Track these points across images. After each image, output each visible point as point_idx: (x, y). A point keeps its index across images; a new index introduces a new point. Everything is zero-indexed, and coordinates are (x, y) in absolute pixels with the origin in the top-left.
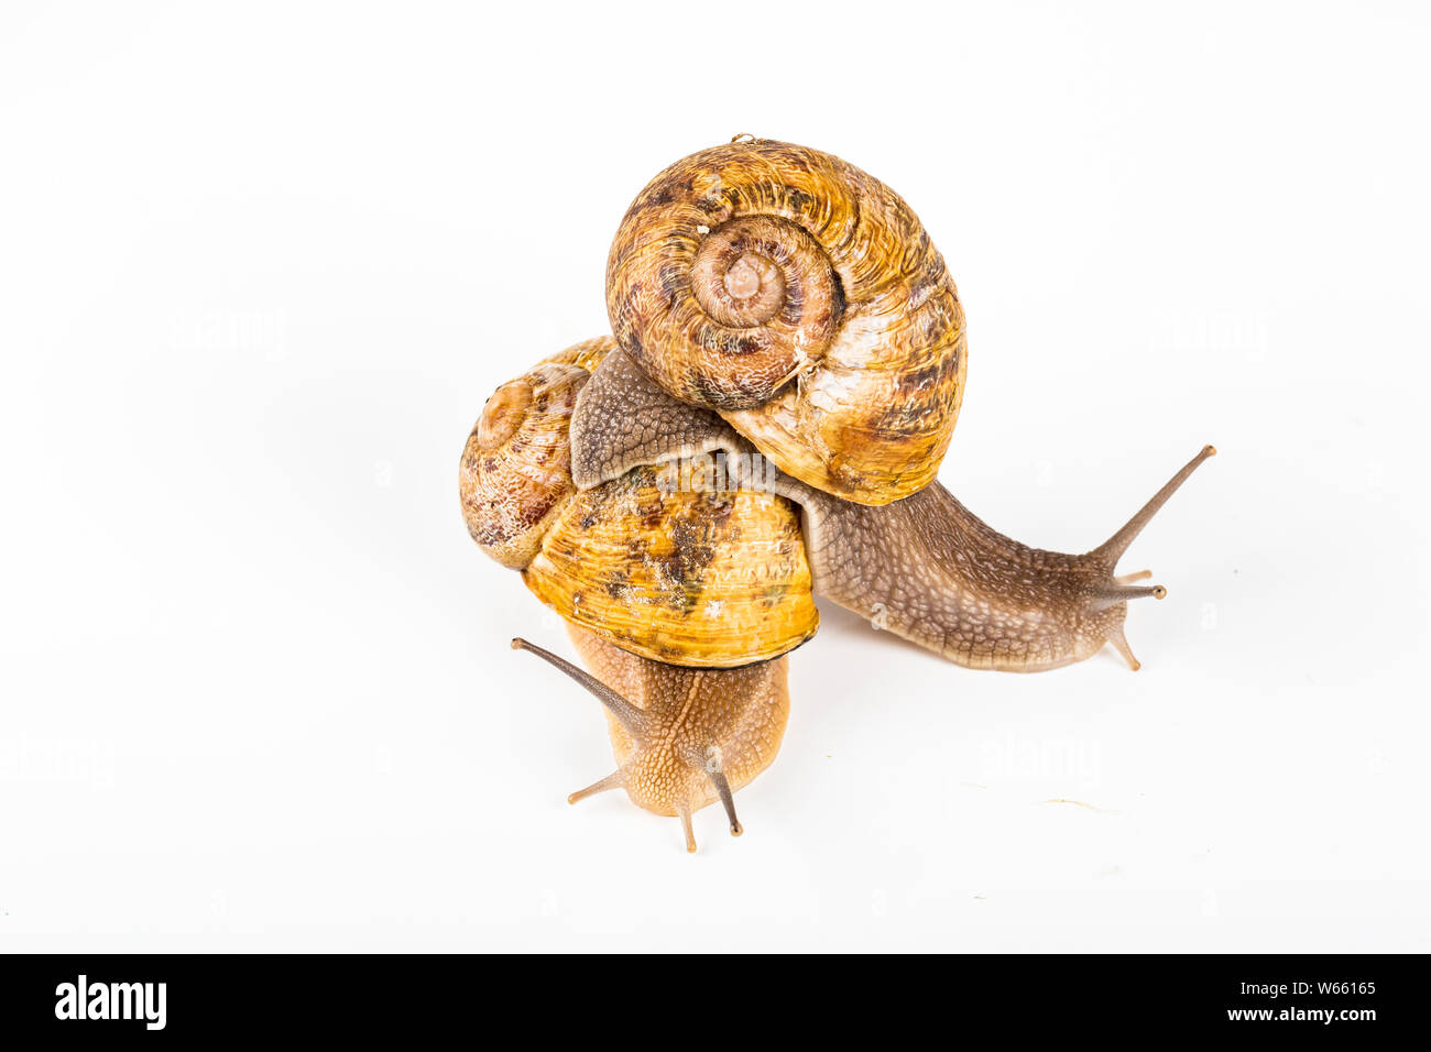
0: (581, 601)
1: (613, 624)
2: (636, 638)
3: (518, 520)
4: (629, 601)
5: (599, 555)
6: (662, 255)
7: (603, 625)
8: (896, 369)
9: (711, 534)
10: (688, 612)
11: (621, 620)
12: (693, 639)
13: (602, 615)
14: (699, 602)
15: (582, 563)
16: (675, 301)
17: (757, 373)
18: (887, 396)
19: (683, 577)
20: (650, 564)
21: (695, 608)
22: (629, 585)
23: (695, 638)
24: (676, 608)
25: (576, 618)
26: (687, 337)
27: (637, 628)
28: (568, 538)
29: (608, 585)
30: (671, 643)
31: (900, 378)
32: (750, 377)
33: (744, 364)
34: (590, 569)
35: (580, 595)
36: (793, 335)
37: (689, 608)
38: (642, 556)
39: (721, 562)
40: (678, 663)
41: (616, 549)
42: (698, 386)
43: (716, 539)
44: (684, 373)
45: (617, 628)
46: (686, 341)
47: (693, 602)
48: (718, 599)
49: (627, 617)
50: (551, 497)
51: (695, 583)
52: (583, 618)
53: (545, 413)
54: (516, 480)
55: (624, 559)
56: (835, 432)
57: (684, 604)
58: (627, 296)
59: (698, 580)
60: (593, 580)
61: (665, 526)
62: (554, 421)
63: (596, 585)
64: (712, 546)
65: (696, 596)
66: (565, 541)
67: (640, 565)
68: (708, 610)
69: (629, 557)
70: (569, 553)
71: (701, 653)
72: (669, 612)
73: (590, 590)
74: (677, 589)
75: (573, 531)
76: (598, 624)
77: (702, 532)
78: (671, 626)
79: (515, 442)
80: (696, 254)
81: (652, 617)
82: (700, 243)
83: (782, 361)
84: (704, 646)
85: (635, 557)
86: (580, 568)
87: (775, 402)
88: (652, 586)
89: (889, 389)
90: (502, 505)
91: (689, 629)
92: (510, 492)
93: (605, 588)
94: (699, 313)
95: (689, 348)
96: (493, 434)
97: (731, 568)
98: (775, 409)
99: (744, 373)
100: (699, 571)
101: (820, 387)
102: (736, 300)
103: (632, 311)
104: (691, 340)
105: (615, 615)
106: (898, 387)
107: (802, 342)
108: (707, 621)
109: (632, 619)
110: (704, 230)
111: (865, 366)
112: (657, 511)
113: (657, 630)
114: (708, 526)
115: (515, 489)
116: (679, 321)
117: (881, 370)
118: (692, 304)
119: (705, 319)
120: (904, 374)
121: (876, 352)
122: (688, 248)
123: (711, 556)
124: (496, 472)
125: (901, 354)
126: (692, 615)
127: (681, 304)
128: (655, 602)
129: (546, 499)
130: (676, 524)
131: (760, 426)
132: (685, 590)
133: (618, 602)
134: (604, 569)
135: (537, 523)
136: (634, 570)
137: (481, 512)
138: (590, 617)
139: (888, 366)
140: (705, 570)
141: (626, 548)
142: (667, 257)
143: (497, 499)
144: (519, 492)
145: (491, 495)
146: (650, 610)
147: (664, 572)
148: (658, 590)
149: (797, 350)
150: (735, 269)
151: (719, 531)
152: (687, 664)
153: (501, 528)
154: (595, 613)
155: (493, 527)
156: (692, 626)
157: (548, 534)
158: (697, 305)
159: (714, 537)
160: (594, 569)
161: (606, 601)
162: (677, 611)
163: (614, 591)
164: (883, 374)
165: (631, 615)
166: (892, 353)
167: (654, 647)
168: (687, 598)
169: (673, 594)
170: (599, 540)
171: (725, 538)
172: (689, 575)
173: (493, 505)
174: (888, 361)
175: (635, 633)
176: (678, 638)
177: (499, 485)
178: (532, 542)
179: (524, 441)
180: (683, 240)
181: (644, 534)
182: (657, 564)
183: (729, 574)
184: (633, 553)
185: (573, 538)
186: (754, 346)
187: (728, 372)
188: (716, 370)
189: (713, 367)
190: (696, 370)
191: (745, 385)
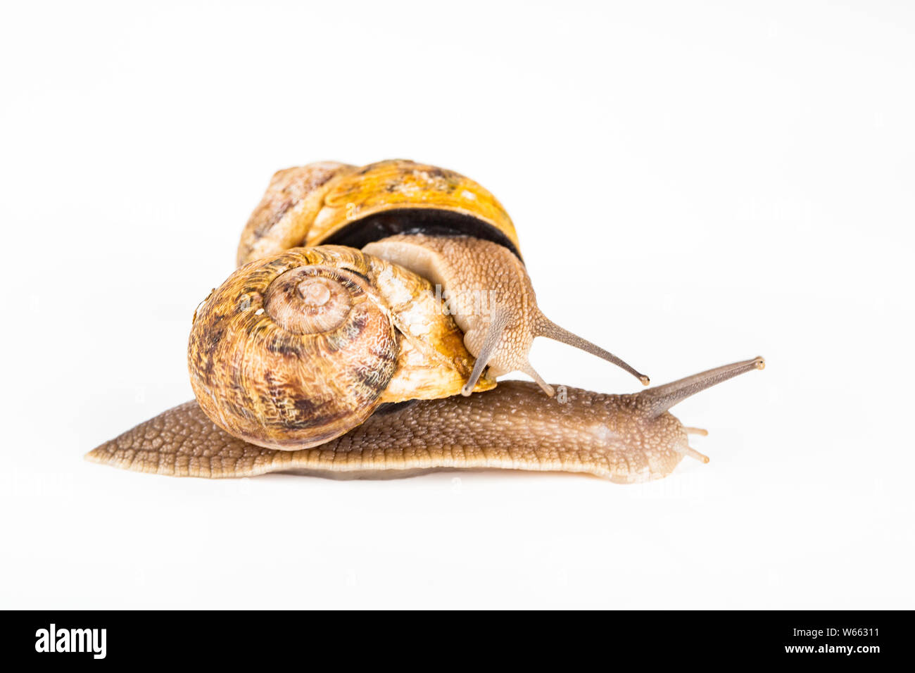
6: (259, 344)
16: (297, 350)
17: (378, 336)
26: (327, 355)
28: (348, 182)
29: (386, 187)
32: (378, 342)
33: (368, 337)
36: (370, 300)
42: (360, 380)
44: (348, 379)
46: (330, 357)
47: (453, 188)
56: (441, 344)
58: (269, 388)
60: (372, 192)
68: (464, 194)
73: (370, 197)
74: (441, 181)
80: (273, 321)
82: (268, 317)
83: (380, 319)
86: (363, 191)
87: (400, 354)
88: (422, 183)
94: (316, 337)
95: (336, 359)
98: (405, 358)
99: (373, 343)
101: (409, 323)
102: (325, 305)
103: (281, 389)
104: (331, 354)
107: (376, 299)
110: (260, 312)
111: (411, 295)
116: (312, 353)
118: (307, 339)
119: (323, 336)
121: (407, 287)
122: (266, 324)
127: (302, 345)
131: (408, 379)
133: (394, 194)
142: (262, 341)
149: (379, 306)
150: (305, 294)
158: (310, 336)
162: (442, 192)
168: (448, 186)
169: (438, 184)
180: (258, 326)
186: (361, 321)
187: (366, 351)
188: (360, 356)
189: (356, 356)
190: (351, 369)
191: (380, 353)
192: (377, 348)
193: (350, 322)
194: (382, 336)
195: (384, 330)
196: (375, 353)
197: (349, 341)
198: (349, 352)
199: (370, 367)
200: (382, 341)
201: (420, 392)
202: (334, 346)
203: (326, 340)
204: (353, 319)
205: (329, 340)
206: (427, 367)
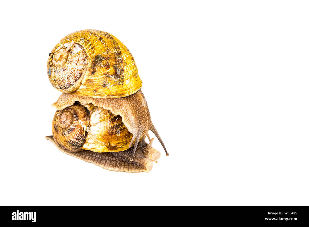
0: (96, 92)
1: (106, 94)
2: (113, 94)
3: (75, 79)
4: (109, 87)
5: (98, 80)
7: (104, 95)
8: (108, 119)
9: (121, 66)
10: (123, 84)
11: (108, 92)
12: (125, 90)
13: (103, 93)
14: (124, 81)
15: (94, 83)
18: (108, 125)
19: (119, 77)
20: (111, 77)
21: (124, 83)
22: (108, 83)
23: (126, 90)
24: (120, 84)
25: (96, 96)
27: (112, 92)
28: (89, 79)
29: (102, 85)
30: (121, 93)
31: (110, 120)
32: (76, 136)
33: (73, 134)
34: (97, 83)
35: (96, 91)
36: (79, 122)
37: (123, 83)
38: (109, 76)
39: (126, 71)
40: (124, 96)
41: (102, 77)
42: (70, 144)
43: (123, 66)
44: (66, 143)
45: (108, 94)
47: (123, 82)
48: (128, 79)
49: (109, 91)
50: (82, 71)
51: (122, 77)
52: (98, 95)
53: (72, 53)
54: (72, 70)
55: (105, 78)
56: (101, 138)
57: (121, 83)
59: (123, 77)
60: (98, 86)
61: (111, 67)
62: (76, 54)
63: (99, 86)
64: (123, 68)
65: (123, 80)
66: (88, 80)
67: (109, 78)
68: (126, 82)
69: (106, 77)
70: (90, 82)
71: (128, 92)
72: (119, 86)
73: (98, 88)
74: (119, 80)
75: (90, 77)
76: (103, 95)
77: (119, 66)
78: (120, 89)
79: (68, 62)
81: (115, 89)
83: (80, 129)
84: (128, 91)
85: (107, 77)
86: (94, 84)
87: (87, 139)
88: (113, 82)
89: (108, 124)
90: (70, 77)
91: (124, 88)
92: (71, 74)
93: (102, 86)
96: (61, 63)
97: (128, 71)
100: (122, 74)
101: (92, 130)
105: (106, 92)
106: (110, 122)
107: (82, 123)
108: (127, 85)
109: (110, 91)
111: (99, 121)
112: (108, 65)
113: (117, 91)
114: (120, 64)
115: (72, 73)
117: (104, 121)
120: (110, 119)
121: (101, 118)
123: (123, 70)
124: (66, 71)
125: (107, 115)
126: (124, 85)
128: (115, 85)
129: (81, 72)
130: (113, 66)
132: (121, 80)
133: (106, 88)
134: (100, 82)
135: (80, 78)
136: (108, 80)
137: (64, 81)
138: (100, 94)
139: (105, 119)
140: (123, 74)
141: (105, 75)
143: (69, 76)
144: (74, 73)
145: (66, 76)
146: (114, 87)
147: (115, 77)
148: (115, 82)
149: (81, 125)
151: (122, 64)
152: (127, 96)
153: (71, 83)
154: (101, 93)
155: (68, 84)
156: (125, 87)
157: (83, 80)
159: (122, 66)
160: (98, 83)
161: (103, 89)
162: (120, 85)
163: (104, 86)
164: (105, 121)
165: (110, 90)
166: (105, 116)
167: (118, 95)
168: (122, 81)
169: (118, 81)
170: (97, 76)
171: (124, 65)
172: (120, 76)
173: (67, 78)
174: (105, 118)
175: (112, 93)
176: (122, 91)
177: (68, 73)
178: (79, 83)
179: (70, 61)
181: (107, 71)
182: (113, 76)
183: (128, 72)
184: (106, 76)
185: (91, 78)
186: (72, 129)
187: (72, 137)
188: (70, 138)
189: (69, 138)
190: (67, 141)
191: (77, 138)
192: (76, 137)
193: (69, 128)
194: (78, 134)
195: (79, 132)
196: (75, 138)
197: (67, 133)
198: (67, 136)
199: (73, 141)
200: (78, 136)
201: (93, 150)
202: (63, 134)
203: (62, 131)
204: (70, 128)
205: (63, 132)
206: (94, 144)
